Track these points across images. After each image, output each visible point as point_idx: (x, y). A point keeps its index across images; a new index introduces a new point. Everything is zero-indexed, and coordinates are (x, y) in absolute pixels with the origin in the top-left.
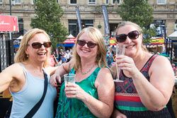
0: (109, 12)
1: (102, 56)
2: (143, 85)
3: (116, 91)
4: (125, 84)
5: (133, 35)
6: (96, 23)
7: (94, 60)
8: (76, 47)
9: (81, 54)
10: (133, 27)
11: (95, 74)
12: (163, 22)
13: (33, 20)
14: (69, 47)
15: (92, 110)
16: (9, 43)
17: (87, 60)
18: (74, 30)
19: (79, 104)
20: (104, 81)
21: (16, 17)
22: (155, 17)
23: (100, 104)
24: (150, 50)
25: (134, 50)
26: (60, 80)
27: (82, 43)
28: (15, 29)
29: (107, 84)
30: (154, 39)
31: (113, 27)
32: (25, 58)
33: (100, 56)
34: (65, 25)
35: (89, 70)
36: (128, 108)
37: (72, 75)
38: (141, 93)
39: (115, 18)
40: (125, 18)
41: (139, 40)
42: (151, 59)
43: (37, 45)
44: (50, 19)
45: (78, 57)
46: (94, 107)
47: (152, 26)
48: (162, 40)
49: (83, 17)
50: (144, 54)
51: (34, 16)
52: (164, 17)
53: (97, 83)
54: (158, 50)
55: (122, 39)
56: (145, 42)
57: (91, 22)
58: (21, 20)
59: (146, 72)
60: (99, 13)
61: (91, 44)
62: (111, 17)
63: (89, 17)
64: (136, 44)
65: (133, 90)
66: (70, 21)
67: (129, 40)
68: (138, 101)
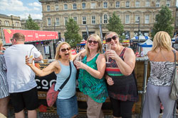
0: (102, 28)
2: (121, 64)
5: (114, 38)
6: (96, 33)
9: (90, 47)
10: (114, 34)
11: (96, 57)
12: (128, 32)
13: (65, 33)
14: (83, 46)
16: (54, 45)
18: (85, 36)
21: (57, 32)
22: (125, 30)
27: (90, 42)
28: (57, 38)
30: (124, 40)
31: (104, 35)
33: (99, 48)
34: (81, 34)
39: (105, 30)
40: (110, 30)
42: (124, 50)
43: (64, 50)
44: (73, 32)
45: (88, 49)
47: (123, 34)
48: (128, 41)
49: (89, 30)
51: (65, 31)
52: (129, 30)
54: (127, 46)
55: (109, 40)
56: (121, 41)
57: (93, 32)
58: (59, 33)
59: (122, 56)
60: (97, 28)
61: (95, 42)
62: (103, 30)
63: (93, 30)
64: (116, 42)
66: (83, 33)
67: (113, 40)
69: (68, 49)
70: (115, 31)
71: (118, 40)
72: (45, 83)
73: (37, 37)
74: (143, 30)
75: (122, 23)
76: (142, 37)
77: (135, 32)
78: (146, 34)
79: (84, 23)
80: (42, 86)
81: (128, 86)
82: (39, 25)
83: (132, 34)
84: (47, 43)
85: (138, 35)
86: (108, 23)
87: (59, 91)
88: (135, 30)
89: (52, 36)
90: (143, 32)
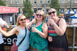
0: (47, 6)
1: (44, 19)
6: (43, 9)
7: (41, 20)
11: (42, 25)
12: (63, 9)
13: (23, 9)
21: (18, 8)
22: (61, 7)
25: (54, 17)
26: (31, 27)
27: (38, 15)
28: (18, 12)
30: (60, 14)
33: (43, 19)
34: (33, 10)
36: (52, 35)
39: (48, 8)
44: (28, 8)
47: (60, 10)
48: (63, 15)
49: (38, 8)
51: (23, 7)
52: (64, 7)
56: (58, 15)
57: (41, 9)
58: (19, 9)
60: (43, 6)
63: (41, 7)
64: (54, 15)
65: (54, 29)
66: (34, 9)
67: (52, 14)
69: (24, 19)
70: (55, 8)
71: (56, 14)
72: (9, 40)
73: (4, 11)
74: (73, 7)
75: (59, 3)
76: (72, 12)
77: (68, 9)
78: (75, 10)
79: (35, 2)
80: (7, 42)
82: (6, 3)
83: (65, 10)
84: (11, 15)
85: (70, 11)
86: (50, 3)
87: (18, 46)
88: (68, 7)
89: (14, 10)
90: (73, 9)
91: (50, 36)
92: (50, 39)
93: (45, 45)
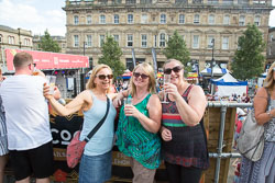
0: (157, 53)
1: (152, 86)
3: (163, 112)
4: (169, 107)
6: (147, 61)
8: (133, 78)
9: (136, 84)
10: (176, 63)
11: (147, 99)
12: (197, 62)
14: (127, 79)
15: (144, 126)
16: (82, 76)
17: (141, 88)
18: (130, 66)
19: (135, 121)
20: (154, 104)
22: (191, 57)
23: (150, 122)
24: (189, 82)
25: (177, 81)
28: (87, 65)
29: (156, 106)
30: (190, 74)
31: (160, 64)
32: (94, 86)
34: (123, 62)
35: (142, 96)
36: (171, 125)
37: (129, 99)
38: (182, 113)
39: (162, 58)
40: (169, 57)
41: (181, 73)
42: (190, 88)
43: (102, 77)
44: (112, 58)
45: (134, 86)
46: (146, 124)
47: (189, 64)
48: (196, 75)
49: (137, 56)
50: (184, 84)
51: (100, 56)
52: (198, 58)
53: (148, 106)
54: (194, 82)
55: (168, 71)
56: (185, 75)
57: (143, 60)
58: (91, 59)
59: (185, 97)
60: (149, 54)
61: (144, 76)
62: (158, 56)
63: (143, 56)
64: (178, 76)
65: (176, 111)
66: (127, 59)
67: (173, 73)
68: (179, 120)
72: (66, 135)
73: (56, 63)
74: (219, 59)
75: (188, 47)
76: (217, 70)
77: (207, 62)
78: (223, 65)
79: (130, 44)
80: (61, 140)
81: (192, 143)
82: (61, 45)
83: (201, 64)
84: (71, 72)
85: (212, 66)
86: (166, 46)
87: (86, 141)
88: (207, 58)
89: (79, 62)
90: (219, 63)
91: (167, 127)
92: (167, 135)
93: (152, 149)
